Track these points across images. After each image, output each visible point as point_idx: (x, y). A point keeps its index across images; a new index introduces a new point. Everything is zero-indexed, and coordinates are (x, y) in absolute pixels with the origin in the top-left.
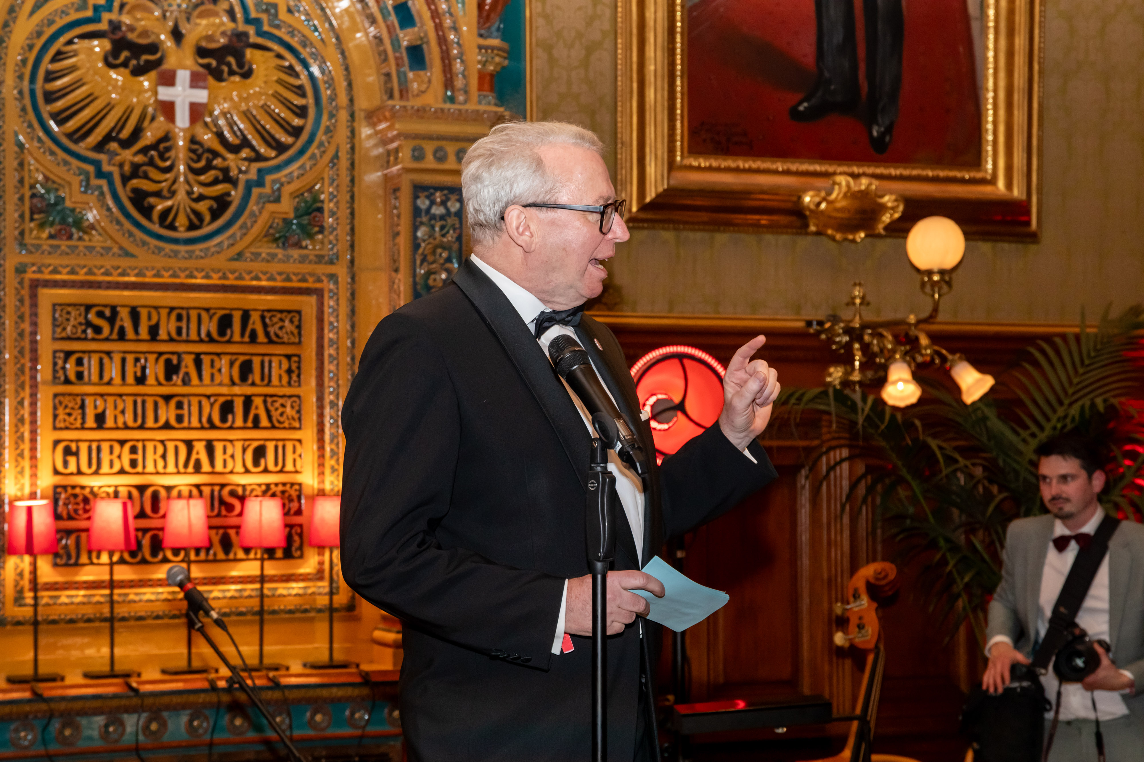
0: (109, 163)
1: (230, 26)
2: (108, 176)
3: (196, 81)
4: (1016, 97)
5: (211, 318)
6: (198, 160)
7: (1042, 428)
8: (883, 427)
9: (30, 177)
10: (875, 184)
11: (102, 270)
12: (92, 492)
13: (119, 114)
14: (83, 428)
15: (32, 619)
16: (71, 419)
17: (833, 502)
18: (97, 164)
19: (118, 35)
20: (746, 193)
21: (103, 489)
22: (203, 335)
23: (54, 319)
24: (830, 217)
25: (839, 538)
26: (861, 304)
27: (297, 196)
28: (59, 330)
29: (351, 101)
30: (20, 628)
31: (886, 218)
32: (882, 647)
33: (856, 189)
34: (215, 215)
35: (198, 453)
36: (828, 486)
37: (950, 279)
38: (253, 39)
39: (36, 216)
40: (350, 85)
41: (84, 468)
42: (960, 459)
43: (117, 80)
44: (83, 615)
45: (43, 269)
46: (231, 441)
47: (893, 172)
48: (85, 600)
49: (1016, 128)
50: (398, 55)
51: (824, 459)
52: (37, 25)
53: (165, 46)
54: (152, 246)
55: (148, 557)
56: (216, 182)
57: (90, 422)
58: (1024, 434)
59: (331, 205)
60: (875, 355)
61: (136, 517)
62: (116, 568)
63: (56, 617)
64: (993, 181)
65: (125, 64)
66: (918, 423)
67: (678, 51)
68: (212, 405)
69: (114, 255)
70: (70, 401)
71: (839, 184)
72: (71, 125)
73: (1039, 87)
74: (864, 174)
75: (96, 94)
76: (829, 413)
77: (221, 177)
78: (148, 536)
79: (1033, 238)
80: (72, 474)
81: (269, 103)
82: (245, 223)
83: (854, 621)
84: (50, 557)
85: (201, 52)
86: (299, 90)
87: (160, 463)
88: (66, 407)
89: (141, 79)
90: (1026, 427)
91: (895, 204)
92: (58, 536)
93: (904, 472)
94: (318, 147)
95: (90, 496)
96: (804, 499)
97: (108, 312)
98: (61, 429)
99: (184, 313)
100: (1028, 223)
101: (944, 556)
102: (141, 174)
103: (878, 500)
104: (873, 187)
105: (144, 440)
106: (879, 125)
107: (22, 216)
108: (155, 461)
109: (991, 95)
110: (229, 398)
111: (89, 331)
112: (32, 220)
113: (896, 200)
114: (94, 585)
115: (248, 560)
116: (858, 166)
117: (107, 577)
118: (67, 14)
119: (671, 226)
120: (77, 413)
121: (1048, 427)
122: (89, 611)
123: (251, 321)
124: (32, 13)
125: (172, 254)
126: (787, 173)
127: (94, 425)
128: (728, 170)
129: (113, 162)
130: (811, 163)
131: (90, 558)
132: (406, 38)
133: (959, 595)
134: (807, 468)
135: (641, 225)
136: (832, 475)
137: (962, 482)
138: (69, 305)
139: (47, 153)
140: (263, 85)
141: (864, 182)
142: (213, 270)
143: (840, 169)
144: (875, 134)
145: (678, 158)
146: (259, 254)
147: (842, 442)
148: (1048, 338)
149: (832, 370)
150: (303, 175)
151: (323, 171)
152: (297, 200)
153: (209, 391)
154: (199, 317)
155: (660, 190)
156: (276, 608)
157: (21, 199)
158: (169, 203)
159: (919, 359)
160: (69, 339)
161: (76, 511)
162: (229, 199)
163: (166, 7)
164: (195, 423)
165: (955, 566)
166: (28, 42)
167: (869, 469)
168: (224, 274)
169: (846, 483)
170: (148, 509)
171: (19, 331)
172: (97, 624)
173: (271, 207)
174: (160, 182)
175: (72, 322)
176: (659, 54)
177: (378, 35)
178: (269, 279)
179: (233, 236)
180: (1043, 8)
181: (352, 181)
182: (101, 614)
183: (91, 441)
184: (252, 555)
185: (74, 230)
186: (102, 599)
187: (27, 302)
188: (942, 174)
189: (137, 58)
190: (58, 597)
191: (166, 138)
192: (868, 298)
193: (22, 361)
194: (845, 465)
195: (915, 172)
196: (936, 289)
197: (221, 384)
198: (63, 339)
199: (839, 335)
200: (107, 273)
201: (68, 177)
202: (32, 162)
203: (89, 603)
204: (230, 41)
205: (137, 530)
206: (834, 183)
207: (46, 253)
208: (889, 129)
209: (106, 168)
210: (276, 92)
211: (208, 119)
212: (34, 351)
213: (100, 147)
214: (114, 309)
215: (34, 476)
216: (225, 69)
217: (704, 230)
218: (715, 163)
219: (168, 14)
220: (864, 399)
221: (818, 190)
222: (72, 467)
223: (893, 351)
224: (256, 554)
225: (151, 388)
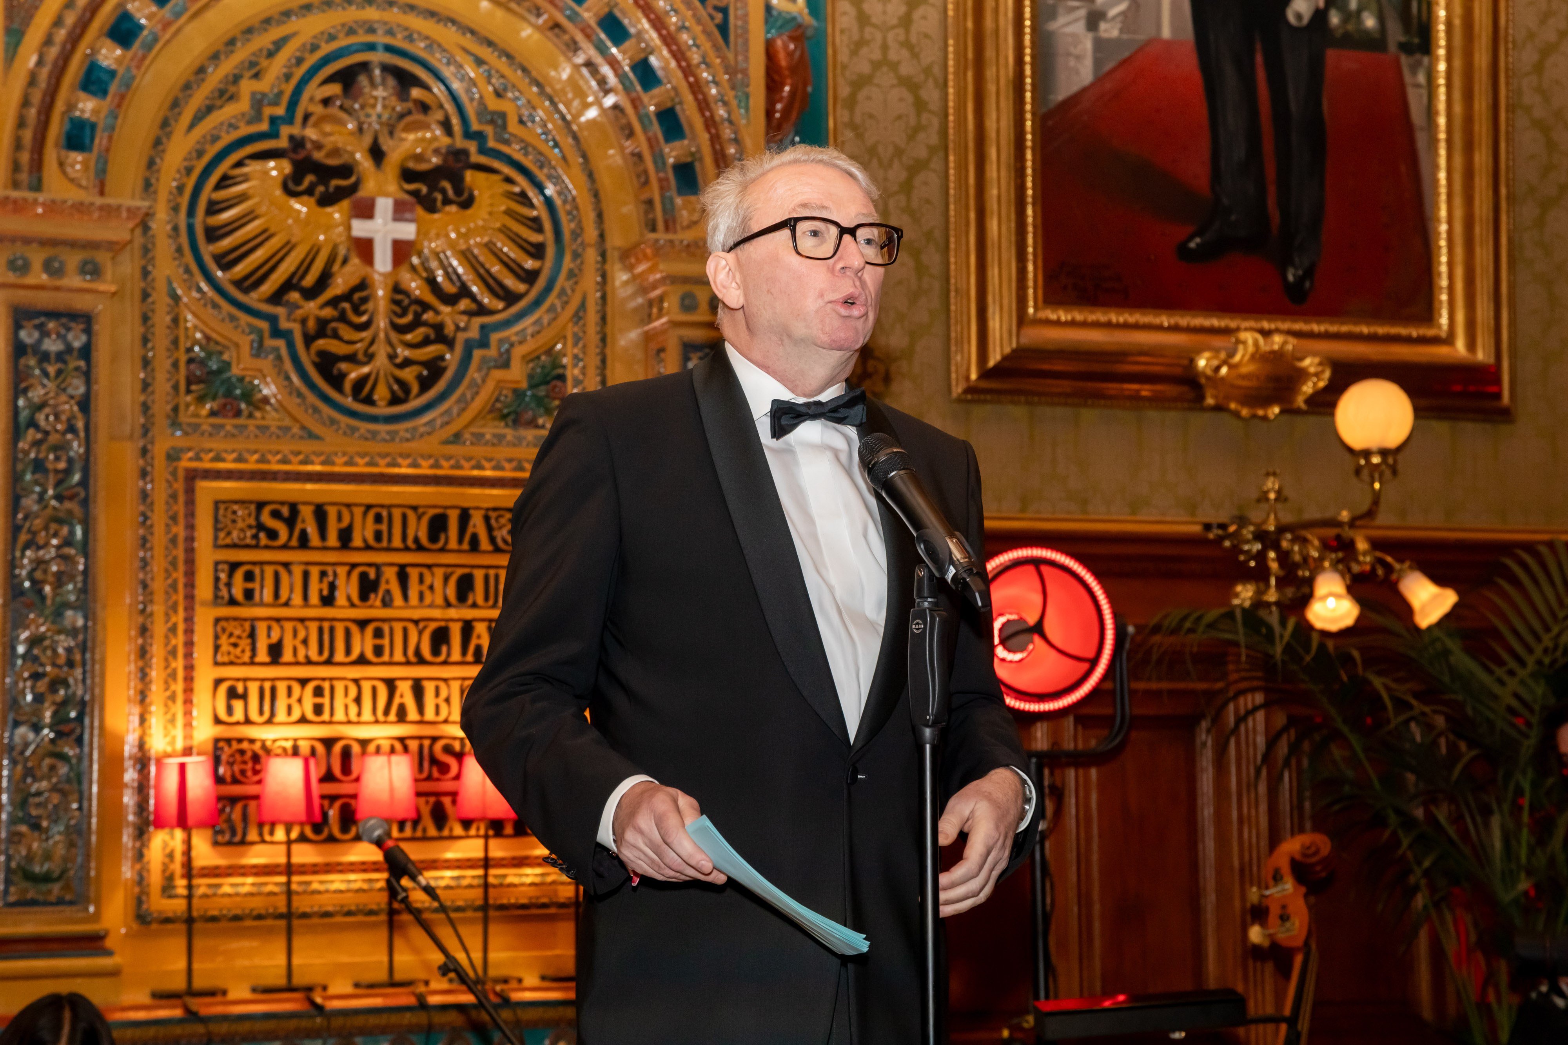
0: (289, 318)
1: (445, 141)
2: (286, 335)
3: (400, 212)
4: (1477, 230)
5: (419, 518)
6: (404, 314)
7: (1522, 663)
8: (1308, 658)
9: (187, 337)
10: (1292, 344)
11: (279, 457)
12: (264, 747)
13: (302, 256)
14: (252, 663)
15: (185, 915)
16: (238, 651)
17: (1244, 767)
18: (273, 320)
19: (302, 154)
20: (1120, 355)
21: (278, 744)
22: (410, 543)
23: (216, 520)
24: (1233, 386)
25: (1253, 813)
26: (1276, 500)
27: (532, 360)
28: (222, 535)
29: (602, 236)
30: (170, 926)
31: (1308, 388)
32: (1314, 946)
33: (1267, 348)
34: (425, 384)
35: (402, 696)
36: (1238, 744)
37: (1395, 461)
38: (476, 158)
39: (194, 387)
40: (600, 216)
41: (254, 715)
42: (1414, 702)
43: (299, 212)
44: (252, 910)
45: (203, 455)
46: (445, 680)
47: (1316, 328)
48: (254, 890)
49: (1478, 270)
50: (662, 175)
51: (1231, 707)
52: (198, 142)
53: (361, 168)
54: (343, 425)
55: (337, 832)
56: (426, 342)
57: (263, 656)
58: (1499, 672)
59: (576, 372)
60: (1296, 566)
61: (322, 780)
62: (295, 848)
63: (215, 913)
64: (1449, 340)
65: (309, 192)
66: (1356, 654)
67: (1029, 171)
68: (420, 633)
69: (293, 436)
70: (235, 627)
71: (1244, 343)
72: (240, 269)
73: (1508, 217)
74: (1278, 331)
75: (272, 230)
76: (1236, 644)
77: (432, 336)
78: (338, 804)
79: (1505, 415)
80: (238, 723)
81: (494, 240)
82: (463, 395)
83: (1275, 911)
84: (208, 833)
85: (407, 175)
86: (536, 224)
87: (353, 709)
88: (231, 635)
89: (329, 210)
90: (1501, 663)
91: (1320, 369)
92: (220, 806)
93: (1339, 724)
94: (559, 296)
95: (261, 752)
96: (1206, 761)
97: (285, 511)
98: (224, 664)
99: (385, 513)
100: (1498, 396)
101: (1394, 833)
102: (329, 332)
103: (1305, 762)
104: (1290, 347)
105: (331, 679)
106: (1296, 268)
107: (176, 387)
108: (346, 707)
109: (1443, 228)
110: (443, 624)
111: (262, 535)
112: (188, 392)
113: (1320, 364)
114: (267, 870)
115: (468, 837)
116: (1269, 321)
117: (282, 860)
118: (236, 128)
119: (1023, 399)
120: (245, 643)
121: (1530, 661)
122: (258, 904)
123: (471, 523)
124: (192, 126)
125: (369, 436)
126: (1175, 329)
127: (267, 659)
128: (1096, 325)
129: (293, 317)
130: (1206, 317)
131: (261, 834)
132: (672, 153)
133: (1416, 888)
134: (1209, 719)
135: (982, 397)
136: (1242, 728)
137: (1418, 738)
138: (236, 502)
139: (209, 306)
140: (487, 217)
141: (1278, 339)
142: (423, 457)
143: (1245, 324)
144: (1291, 278)
145: (1031, 310)
146: (482, 435)
147: (1256, 683)
148: (1529, 547)
149: (1239, 588)
150: (538, 332)
151: (564, 327)
152: (531, 365)
153: (417, 614)
154: (404, 518)
155: (1007, 350)
156: (505, 901)
157: (175, 365)
158: (366, 370)
159: (1356, 568)
160: (234, 546)
161: (243, 772)
162: (443, 364)
163: (363, 119)
164: (398, 656)
165: (1410, 847)
166: (186, 164)
167: (1292, 721)
168: (437, 461)
169: (1261, 740)
170: (337, 770)
171: (170, 536)
172: (269, 922)
173: (498, 374)
174: (353, 343)
175: (240, 524)
176: (1003, 173)
177: (637, 150)
178: (495, 468)
179: (448, 412)
180: (1511, 116)
181: (604, 340)
182: (276, 908)
183: (263, 680)
184: (473, 832)
185: (243, 406)
186: (276, 889)
187: (181, 498)
188: (1381, 330)
189: (326, 184)
190: (219, 886)
191: (363, 285)
192: (1287, 492)
193: (175, 575)
194: (1260, 716)
195: (1345, 329)
196: (1377, 475)
197: (431, 606)
198: (227, 546)
199: (1248, 542)
200: (285, 461)
201: (236, 337)
202: (190, 317)
203: (259, 894)
204: (445, 160)
205: (323, 797)
206: (1238, 341)
207: (206, 434)
208: (1309, 273)
209: (284, 324)
210: (504, 226)
211: (415, 260)
212: (190, 562)
213: (276, 298)
214: (294, 508)
215: (188, 725)
216: (439, 197)
217: (1066, 404)
218: (1079, 317)
219: (365, 126)
220: (1283, 623)
221: (1216, 351)
222: (239, 715)
223: (1321, 559)
224: (478, 829)
225: (341, 611)
